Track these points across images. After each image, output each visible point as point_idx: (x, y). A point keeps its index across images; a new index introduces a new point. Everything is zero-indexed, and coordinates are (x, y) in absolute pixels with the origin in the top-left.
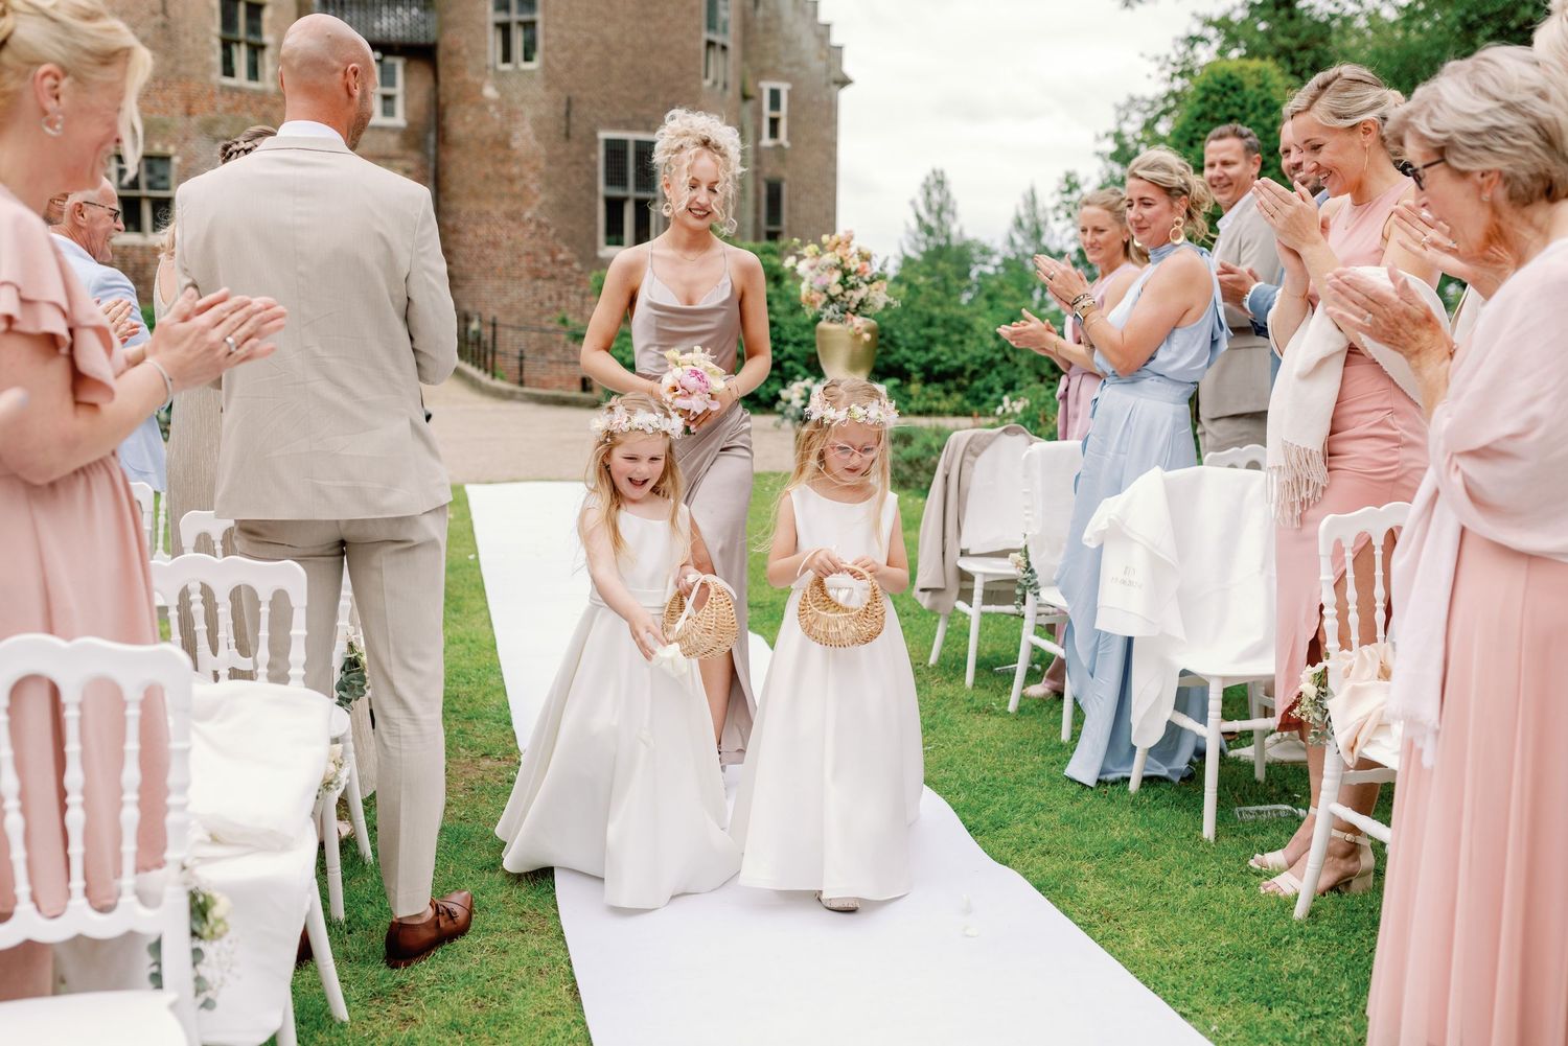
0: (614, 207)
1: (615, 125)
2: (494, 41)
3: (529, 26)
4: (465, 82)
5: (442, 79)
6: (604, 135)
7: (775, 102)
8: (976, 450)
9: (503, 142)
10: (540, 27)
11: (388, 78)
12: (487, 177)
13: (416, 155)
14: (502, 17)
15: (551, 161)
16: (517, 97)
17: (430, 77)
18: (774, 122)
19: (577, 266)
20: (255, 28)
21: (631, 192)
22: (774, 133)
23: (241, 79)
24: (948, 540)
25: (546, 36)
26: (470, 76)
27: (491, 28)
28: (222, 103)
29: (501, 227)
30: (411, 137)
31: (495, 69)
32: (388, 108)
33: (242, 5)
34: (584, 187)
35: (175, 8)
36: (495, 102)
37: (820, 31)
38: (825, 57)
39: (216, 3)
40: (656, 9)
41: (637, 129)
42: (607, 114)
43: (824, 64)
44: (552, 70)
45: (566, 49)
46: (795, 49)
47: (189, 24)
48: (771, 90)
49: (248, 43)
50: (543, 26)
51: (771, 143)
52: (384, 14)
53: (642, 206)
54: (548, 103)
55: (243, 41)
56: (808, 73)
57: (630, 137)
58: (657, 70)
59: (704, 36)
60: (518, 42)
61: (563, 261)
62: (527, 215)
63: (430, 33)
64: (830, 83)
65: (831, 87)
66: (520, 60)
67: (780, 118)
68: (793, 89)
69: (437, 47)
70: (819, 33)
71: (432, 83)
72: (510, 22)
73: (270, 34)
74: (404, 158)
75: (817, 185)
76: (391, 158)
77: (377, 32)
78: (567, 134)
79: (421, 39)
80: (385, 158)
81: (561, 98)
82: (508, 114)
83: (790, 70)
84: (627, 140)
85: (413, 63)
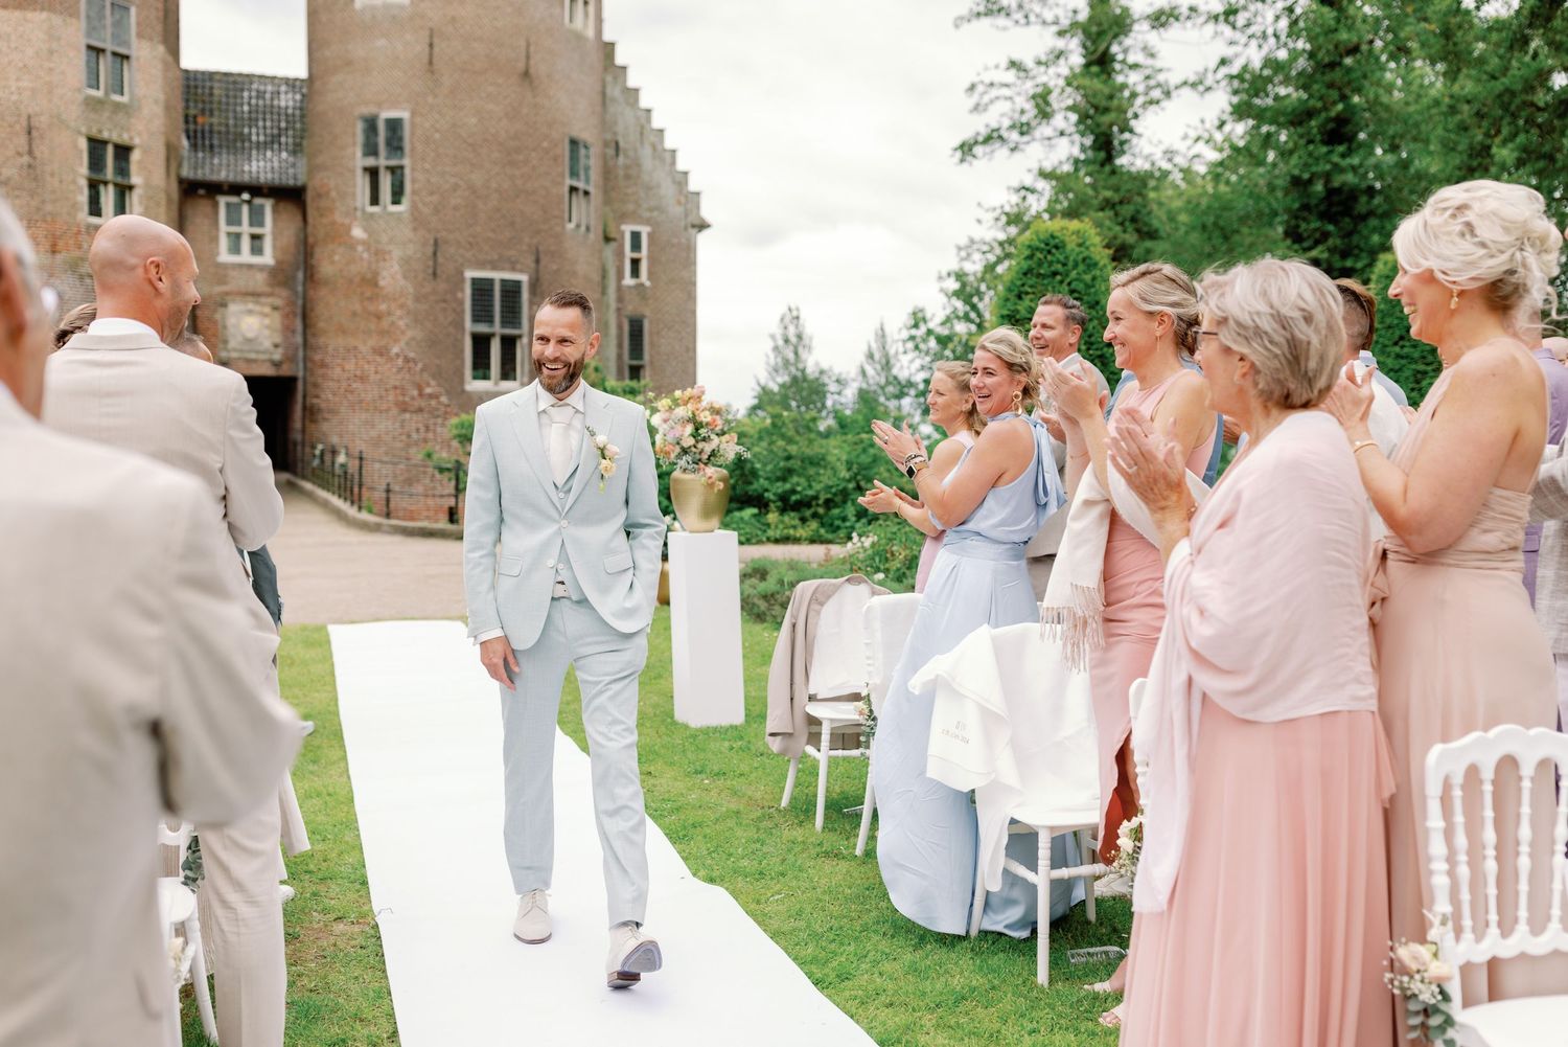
0: (481, 343)
1: (481, 265)
2: (362, 185)
3: (396, 171)
4: (333, 223)
5: (310, 220)
6: (470, 274)
7: (636, 246)
8: (821, 599)
9: (371, 281)
10: (407, 171)
11: (257, 218)
12: (354, 314)
13: (284, 293)
14: (371, 162)
15: (417, 299)
16: (384, 238)
17: (299, 218)
18: (635, 263)
19: (444, 399)
20: (123, 169)
21: (497, 328)
22: (635, 272)
24: (796, 687)
25: (414, 181)
26: (338, 217)
27: (359, 172)
29: (368, 362)
30: (280, 276)
31: (363, 211)
32: (257, 250)
33: (110, 150)
34: (451, 323)
35: (41, 150)
36: (363, 243)
37: (679, 178)
38: (683, 200)
39: (83, 144)
40: (521, 157)
41: (503, 269)
42: (473, 255)
43: (682, 209)
44: (419, 213)
45: (432, 193)
46: (654, 194)
47: (56, 165)
48: (632, 232)
49: (115, 184)
50: (411, 171)
51: (632, 282)
52: (253, 158)
53: (509, 342)
54: (415, 244)
55: (110, 182)
56: (668, 216)
57: (497, 276)
58: (522, 213)
59: (568, 182)
60: (386, 185)
61: (430, 394)
62: (395, 350)
63: (299, 176)
64: (689, 227)
65: (690, 230)
66: (388, 203)
67: (641, 258)
68: (653, 231)
69: (306, 190)
70: (678, 180)
71: (302, 223)
72: (378, 167)
73: (138, 175)
74: (272, 295)
75: (677, 322)
76: (259, 295)
77: (246, 174)
78: (434, 273)
79: (291, 182)
80: (252, 295)
81: (428, 240)
82: (376, 254)
83: (649, 215)
84: (493, 279)
85: (282, 204)
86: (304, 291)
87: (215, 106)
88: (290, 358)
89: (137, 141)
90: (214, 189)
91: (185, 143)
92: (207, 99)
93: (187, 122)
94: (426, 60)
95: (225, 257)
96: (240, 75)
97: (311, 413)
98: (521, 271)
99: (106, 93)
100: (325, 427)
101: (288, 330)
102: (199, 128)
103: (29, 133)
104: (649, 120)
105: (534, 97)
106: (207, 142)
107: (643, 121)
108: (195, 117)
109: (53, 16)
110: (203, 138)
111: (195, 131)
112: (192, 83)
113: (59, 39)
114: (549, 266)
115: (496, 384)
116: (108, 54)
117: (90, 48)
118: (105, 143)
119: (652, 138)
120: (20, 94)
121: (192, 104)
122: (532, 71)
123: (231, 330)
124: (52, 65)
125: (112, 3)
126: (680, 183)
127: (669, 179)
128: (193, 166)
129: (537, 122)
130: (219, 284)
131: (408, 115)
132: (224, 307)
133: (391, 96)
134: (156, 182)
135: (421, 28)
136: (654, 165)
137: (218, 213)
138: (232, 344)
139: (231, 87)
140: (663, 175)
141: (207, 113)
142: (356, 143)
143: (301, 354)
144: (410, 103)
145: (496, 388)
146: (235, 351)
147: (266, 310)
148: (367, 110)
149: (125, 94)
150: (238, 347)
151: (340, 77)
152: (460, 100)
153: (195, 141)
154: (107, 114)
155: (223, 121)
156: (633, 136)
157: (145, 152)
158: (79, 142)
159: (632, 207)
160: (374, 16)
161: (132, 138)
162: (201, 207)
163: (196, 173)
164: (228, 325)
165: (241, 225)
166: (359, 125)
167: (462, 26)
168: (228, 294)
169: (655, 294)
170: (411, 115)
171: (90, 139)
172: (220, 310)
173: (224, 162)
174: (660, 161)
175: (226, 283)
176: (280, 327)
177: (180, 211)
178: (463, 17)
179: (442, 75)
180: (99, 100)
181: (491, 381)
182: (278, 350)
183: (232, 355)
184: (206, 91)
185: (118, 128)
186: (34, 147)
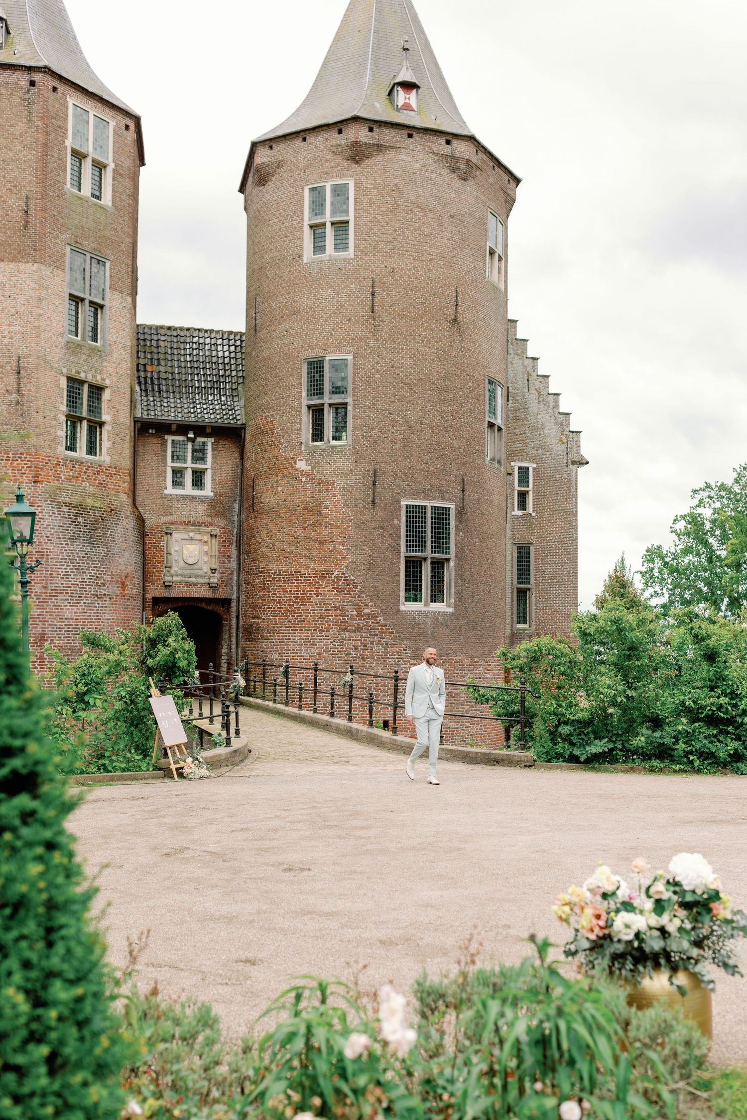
0: (414, 567)
1: (415, 494)
2: (306, 419)
3: (340, 409)
4: (276, 458)
5: (248, 454)
6: (404, 503)
7: (523, 480)
9: (315, 509)
10: (350, 408)
11: (199, 455)
12: (297, 540)
13: (222, 522)
14: (315, 401)
15: (357, 527)
16: (328, 469)
17: (237, 455)
18: (523, 496)
19: (380, 619)
20: (94, 408)
21: (428, 553)
22: (522, 505)
23: (81, 452)
25: (355, 418)
26: (283, 452)
27: (304, 410)
28: (64, 473)
29: (310, 584)
30: (218, 507)
31: (307, 445)
32: (198, 481)
33: (86, 387)
34: (387, 548)
35: (28, 388)
36: (308, 474)
37: (561, 418)
38: (565, 441)
39: (64, 383)
40: (451, 395)
41: (434, 499)
42: (408, 485)
43: (564, 447)
44: (361, 446)
45: (373, 429)
46: (540, 435)
47: (41, 402)
48: (520, 468)
49: (89, 421)
50: (354, 407)
51: (520, 513)
52: (198, 402)
53: (438, 566)
54: (356, 475)
55: (85, 418)
56: (551, 454)
57: (429, 504)
58: (451, 447)
59: (487, 419)
60: (329, 422)
61: (368, 615)
62: (335, 574)
63: (238, 417)
64: (569, 463)
65: (571, 466)
66: (331, 438)
67: (528, 492)
68: (538, 467)
69: (245, 429)
70: (560, 421)
71: (238, 460)
72: (323, 405)
73: (108, 413)
74: (211, 524)
75: (559, 549)
76: (200, 524)
77: (193, 415)
78: (373, 501)
79: (232, 422)
80: (194, 524)
81: (368, 471)
82: (319, 484)
83: (535, 452)
84: (425, 507)
85: (221, 442)
86: (240, 521)
87: (161, 356)
88: (225, 583)
89: (108, 382)
90: (163, 429)
91: (137, 388)
92: (155, 350)
93: (138, 371)
94: (368, 308)
95: (170, 490)
96: (181, 329)
97: (250, 633)
98: (449, 500)
99: (83, 339)
100: (265, 645)
101: (224, 556)
102: (149, 375)
103: (19, 373)
104: (535, 368)
105: (462, 341)
106: (156, 388)
107: (529, 369)
108: (145, 365)
109: (42, 267)
110: (152, 383)
111: (145, 378)
112: (141, 337)
113: (47, 288)
114: (472, 495)
115: (426, 605)
116: (87, 302)
117: (72, 297)
118: (82, 382)
119: (538, 385)
120: (11, 338)
121: (141, 355)
122: (460, 318)
123: (175, 556)
124: (41, 312)
125: (91, 257)
126: (562, 424)
127: (552, 420)
128: (145, 408)
129: (463, 363)
130: (165, 515)
131: (351, 357)
132: (169, 536)
133: (336, 340)
134: (122, 420)
135: (364, 279)
136: (539, 408)
137: (165, 451)
138: (175, 569)
139: (175, 340)
140: (547, 417)
141: (156, 363)
142: (301, 384)
143: (235, 578)
144: (353, 346)
145: (427, 609)
146: (177, 576)
147: (206, 538)
148: (312, 354)
149: (99, 341)
150: (180, 572)
151: (287, 325)
152: (399, 344)
153: (146, 387)
154: (84, 357)
155: (169, 370)
156: (521, 383)
157: (114, 392)
158: (61, 381)
159: (521, 445)
160: (321, 269)
161: (103, 379)
162: (151, 445)
163: (148, 415)
164: (172, 551)
165: (185, 461)
166: (305, 367)
167: (401, 277)
168: (172, 524)
169: (540, 524)
170: (354, 357)
171: (69, 379)
172: (165, 538)
173: (173, 405)
174: (545, 405)
175: (171, 514)
176: (217, 553)
177: (134, 448)
178: (402, 269)
179: (382, 321)
180: (78, 345)
181: (423, 603)
182: (215, 575)
183: (175, 579)
184: (154, 343)
185: (93, 370)
186: (22, 385)
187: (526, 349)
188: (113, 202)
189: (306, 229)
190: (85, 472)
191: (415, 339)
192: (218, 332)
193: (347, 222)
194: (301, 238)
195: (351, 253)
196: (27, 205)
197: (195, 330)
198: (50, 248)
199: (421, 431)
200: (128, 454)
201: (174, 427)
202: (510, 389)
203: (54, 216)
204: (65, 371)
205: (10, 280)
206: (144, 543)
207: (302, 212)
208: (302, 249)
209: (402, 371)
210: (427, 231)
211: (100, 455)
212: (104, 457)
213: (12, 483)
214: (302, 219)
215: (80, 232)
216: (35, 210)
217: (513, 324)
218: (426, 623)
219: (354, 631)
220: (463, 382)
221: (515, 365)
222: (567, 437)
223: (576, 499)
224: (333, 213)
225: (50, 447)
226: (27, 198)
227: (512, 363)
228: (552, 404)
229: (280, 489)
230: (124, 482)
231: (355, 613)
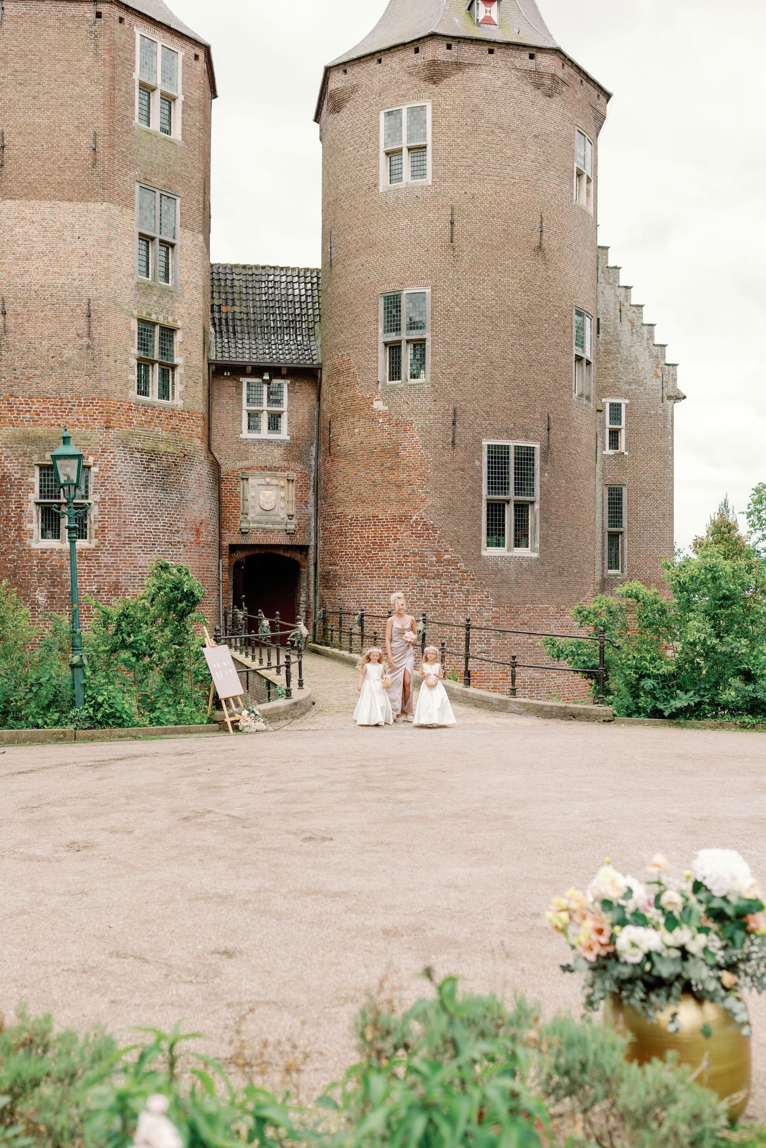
0: (495, 510)
1: (497, 434)
2: (383, 358)
3: (419, 345)
4: (353, 398)
5: (324, 395)
6: (485, 443)
7: (615, 417)
9: (392, 451)
10: (428, 344)
11: (275, 399)
12: (374, 484)
13: (299, 467)
14: (392, 337)
15: (437, 468)
16: (405, 409)
17: (313, 396)
19: (461, 565)
20: (166, 351)
21: (511, 495)
22: (614, 444)
23: (154, 396)
25: (433, 354)
26: (360, 392)
27: (381, 347)
28: (136, 418)
29: (388, 530)
30: (294, 451)
31: (384, 384)
32: (274, 424)
33: (157, 329)
34: (468, 491)
35: (99, 331)
36: (384, 414)
37: (656, 350)
38: (660, 375)
39: (134, 325)
40: (535, 328)
41: (518, 438)
42: (490, 424)
43: (659, 381)
44: (440, 384)
45: (452, 365)
46: (633, 369)
47: (111, 346)
48: (611, 405)
49: (161, 364)
50: (433, 343)
51: (612, 452)
52: (273, 342)
53: (522, 509)
54: (435, 414)
55: (157, 361)
56: (645, 389)
57: (512, 443)
58: (535, 383)
59: (575, 352)
60: (407, 359)
61: (448, 560)
62: (414, 518)
63: (314, 358)
64: (665, 399)
65: (667, 402)
66: (409, 376)
67: (620, 429)
68: (631, 404)
69: (321, 369)
70: (655, 353)
71: (315, 402)
72: (400, 341)
73: (180, 356)
74: (288, 469)
75: (654, 490)
76: (276, 469)
77: (268, 357)
78: (453, 442)
79: (308, 362)
80: (270, 469)
81: (448, 410)
82: (397, 425)
83: (628, 388)
84: (508, 446)
85: (297, 384)
86: (317, 465)
87: (236, 296)
88: (302, 529)
89: (179, 324)
90: (237, 371)
91: (212, 330)
92: (230, 290)
93: (212, 312)
94: (447, 238)
95: (246, 434)
96: (257, 267)
97: (327, 580)
98: (534, 439)
99: (154, 279)
100: (342, 593)
101: (301, 501)
102: (224, 316)
103: (89, 316)
104: (628, 298)
105: (547, 270)
106: (231, 329)
107: (621, 299)
108: (219, 306)
109: (111, 206)
110: (227, 324)
111: (220, 319)
112: (216, 277)
113: (116, 228)
114: (558, 434)
115: (509, 550)
116: (157, 241)
117: (143, 236)
118: (154, 324)
119: (631, 315)
120: (81, 280)
121: (216, 295)
122: (544, 245)
123: (251, 502)
124: (111, 252)
125: (161, 195)
126: (657, 357)
127: (647, 353)
128: (220, 350)
129: (549, 293)
130: (241, 460)
131: (430, 290)
132: (245, 481)
133: (414, 273)
134: (194, 363)
135: (443, 207)
136: (633, 340)
137: (241, 394)
138: (251, 515)
139: (250, 279)
140: (641, 350)
141: (230, 303)
142: (377, 320)
143: (313, 524)
144: (431, 278)
145: (510, 554)
146: (254, 522)
147: (282, 483)
148: (389, 288)
149: (170, 281)
150: (256, 518)
151: (363, 259)
152: (480, 275)
153: (220, 328)
154: (155, 298)
155: (244, 310)
156: (613, 314)
157: (186, 333)
158: (132, 324)
159: (612, 380)
160: (398, 198)
161: (175, 321)
162: (226, 386)
163: (222, 357)
164: (249, 497)
165: (261, 404)
166: (381, 302)
167: (482, 203)
168: (248, 469)
169: (633, 463)
170: (432, 290)
171: (140, 321)
172: (242, 483)
173: (247, 346)
174: (638, 336)
175: (247, 459)
176: (294, 498)
177: (209, 391)
178: (483, 195)
179: (462, 251)
180: (148, 285)
181: (506, 548)
182: (293, 521)
183: (252, 525)
184: (229, 283)
185: (165, 311)
186: (92, 329)
187: (618, 278)
188: (183, 135)
189: (382, 156)
190: (158, 417)
191: (497, 269)
192: (294, 269)
193: (425, 147)
194: (376, 167)
195: (428, 180)
196: (95, 142)
197: (271, 267)
198: (119, 186)
199: (504, 367)
200: (202, 397)
201: (249, 369)
202: (601, 321)
203: (123, 152)
204: (135, 313)
205: (79, 220)
206: (220, 489)
207: (378, 139)
208: (378, 178)
209: (483, 304)
210: (509, 153)
211: (173, 399)
212: (177, 401)
213: (84, 429)
214: (378, 146)
215: (150, 168)
216: (103, 147)
217: (605, 251)
218: (508, 570)
219: (434, 578)
220: (548, 313)
221: (606, 295)
222: (663, 370)
223: (673, 436)
224: (410, 138)
225: (122, 392)
226: (95, 134)
227: (603, 293)
228: (646, 336)
229: (356, 430)
230: (198, 427)
231: (434, 559)
